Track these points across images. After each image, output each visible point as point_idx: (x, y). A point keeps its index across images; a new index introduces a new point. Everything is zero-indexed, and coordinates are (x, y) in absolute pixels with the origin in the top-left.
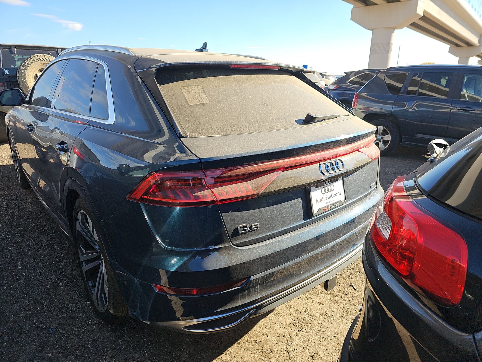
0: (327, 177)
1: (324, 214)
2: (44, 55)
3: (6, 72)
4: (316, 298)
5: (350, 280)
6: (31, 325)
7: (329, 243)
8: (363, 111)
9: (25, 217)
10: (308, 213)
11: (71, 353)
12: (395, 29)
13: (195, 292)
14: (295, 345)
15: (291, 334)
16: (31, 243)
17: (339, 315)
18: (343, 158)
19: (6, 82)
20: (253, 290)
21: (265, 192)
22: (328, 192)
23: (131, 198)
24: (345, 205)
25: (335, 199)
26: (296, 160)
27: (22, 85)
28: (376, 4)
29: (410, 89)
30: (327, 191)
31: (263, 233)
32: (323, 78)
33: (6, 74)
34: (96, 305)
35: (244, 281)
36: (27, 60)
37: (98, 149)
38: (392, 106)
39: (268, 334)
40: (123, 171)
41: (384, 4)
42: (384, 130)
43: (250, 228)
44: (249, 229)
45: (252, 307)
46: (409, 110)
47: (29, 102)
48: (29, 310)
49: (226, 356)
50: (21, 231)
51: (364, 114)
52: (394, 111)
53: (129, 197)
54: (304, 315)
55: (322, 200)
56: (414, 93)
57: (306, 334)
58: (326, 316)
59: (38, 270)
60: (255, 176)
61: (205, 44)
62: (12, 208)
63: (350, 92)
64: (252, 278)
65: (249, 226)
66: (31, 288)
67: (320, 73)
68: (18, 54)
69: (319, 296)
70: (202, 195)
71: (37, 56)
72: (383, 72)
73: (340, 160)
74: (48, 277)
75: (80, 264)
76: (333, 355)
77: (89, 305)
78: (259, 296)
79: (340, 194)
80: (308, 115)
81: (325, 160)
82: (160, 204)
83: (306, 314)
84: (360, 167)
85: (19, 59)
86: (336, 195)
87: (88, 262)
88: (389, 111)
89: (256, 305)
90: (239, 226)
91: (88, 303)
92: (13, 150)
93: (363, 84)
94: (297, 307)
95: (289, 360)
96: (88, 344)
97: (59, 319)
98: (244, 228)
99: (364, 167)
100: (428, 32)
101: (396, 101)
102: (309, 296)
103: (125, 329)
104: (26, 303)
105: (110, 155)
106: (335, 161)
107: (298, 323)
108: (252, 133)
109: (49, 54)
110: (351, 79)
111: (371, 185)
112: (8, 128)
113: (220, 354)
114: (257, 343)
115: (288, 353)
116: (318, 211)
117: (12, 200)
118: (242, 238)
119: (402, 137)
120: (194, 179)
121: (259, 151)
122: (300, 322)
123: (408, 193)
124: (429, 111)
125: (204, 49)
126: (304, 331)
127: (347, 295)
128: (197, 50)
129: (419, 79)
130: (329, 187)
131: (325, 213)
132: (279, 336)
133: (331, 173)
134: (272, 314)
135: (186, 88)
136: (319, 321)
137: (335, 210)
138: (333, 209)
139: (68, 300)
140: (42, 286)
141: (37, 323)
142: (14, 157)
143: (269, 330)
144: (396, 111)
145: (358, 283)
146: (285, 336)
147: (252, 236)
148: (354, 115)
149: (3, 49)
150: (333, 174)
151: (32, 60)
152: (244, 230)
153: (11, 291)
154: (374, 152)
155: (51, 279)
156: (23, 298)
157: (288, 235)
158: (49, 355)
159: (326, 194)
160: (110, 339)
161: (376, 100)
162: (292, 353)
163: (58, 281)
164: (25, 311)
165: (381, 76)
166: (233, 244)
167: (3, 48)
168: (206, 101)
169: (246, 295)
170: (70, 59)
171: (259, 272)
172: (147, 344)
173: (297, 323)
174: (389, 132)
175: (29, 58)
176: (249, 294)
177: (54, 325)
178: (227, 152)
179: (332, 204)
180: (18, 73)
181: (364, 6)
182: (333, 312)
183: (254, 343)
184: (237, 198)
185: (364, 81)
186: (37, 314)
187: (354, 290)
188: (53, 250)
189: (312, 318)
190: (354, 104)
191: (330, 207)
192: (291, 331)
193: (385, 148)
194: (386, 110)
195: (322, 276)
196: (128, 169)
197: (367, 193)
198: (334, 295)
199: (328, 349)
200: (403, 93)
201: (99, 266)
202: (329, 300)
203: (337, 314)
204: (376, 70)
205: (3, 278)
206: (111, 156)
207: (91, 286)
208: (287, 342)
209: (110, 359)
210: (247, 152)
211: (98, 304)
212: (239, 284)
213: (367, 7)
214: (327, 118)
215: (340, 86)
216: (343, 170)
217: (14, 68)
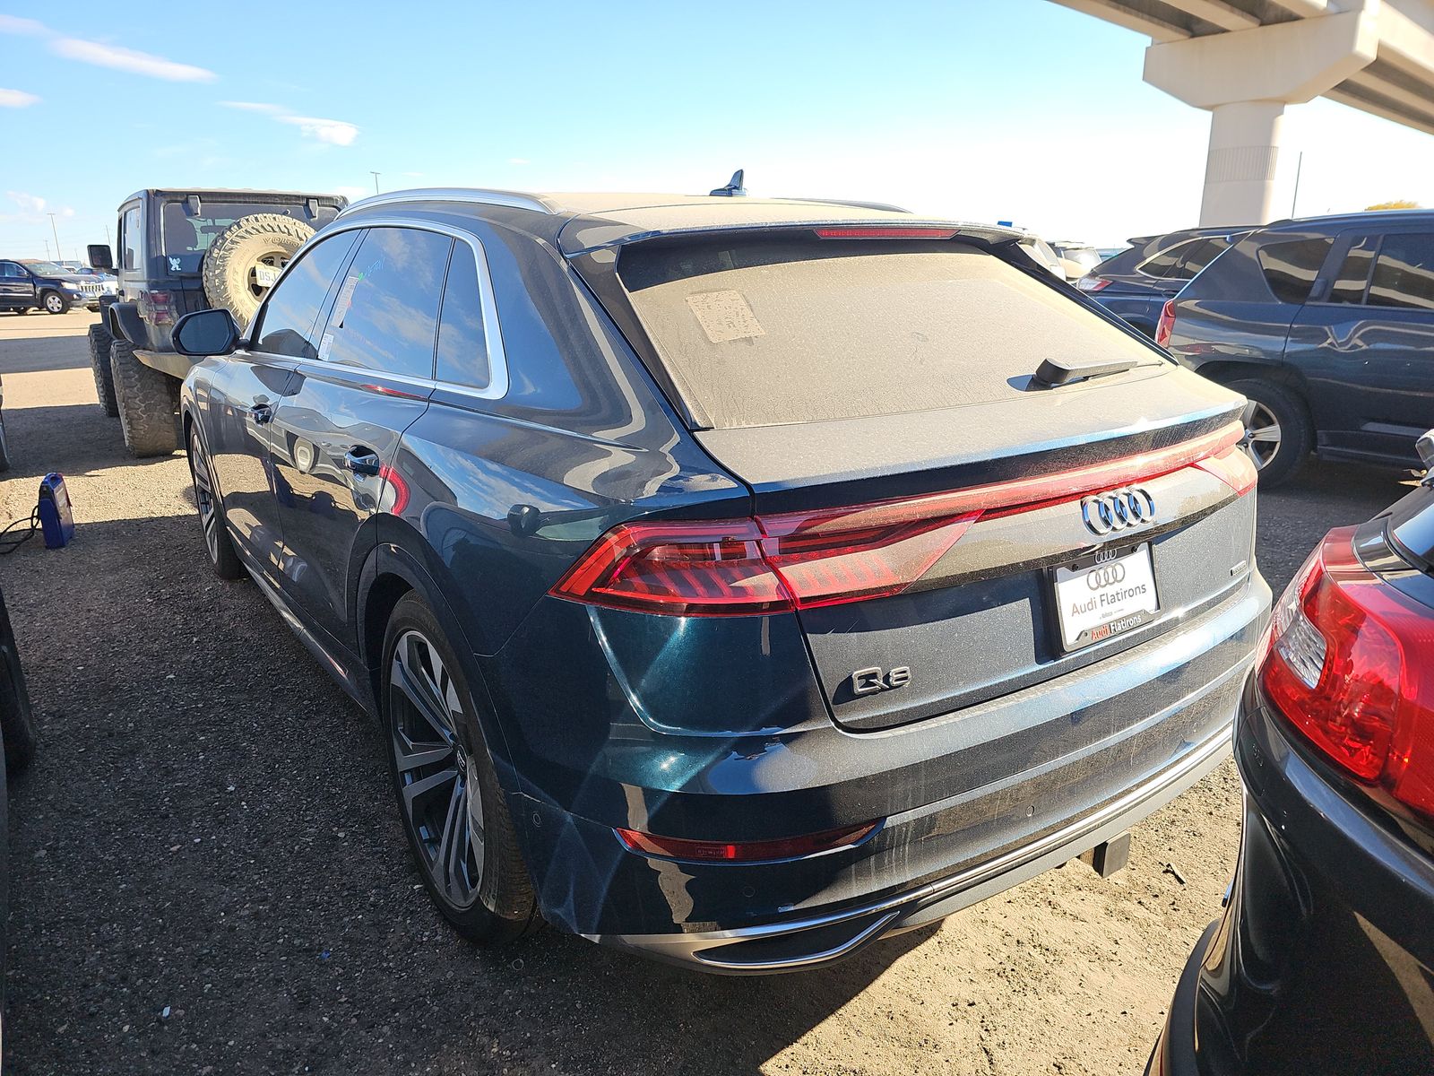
0: (1106, 539)
1: (1097, 647)
2: (274, 215)
3: (175, 264)
4: (1065, 904)
5: (1165, 855)
6: (271, 939)
7: (1108, 733)
8: (1190, 354)
9: (233, 654)
10: (1049, 641)
11: (381, 1016)
12: (1285, 103)
13: (731, 852)
14: (1005, 1031)
15: (993, 999)
16: (255, 725)
17: (1135, 954)
18: (1149, 487)
19: (174, 291)
20: (890, 856)
21: (928, 577)
22: (1108, 583)
23: (562, 593)
24: (1156, 623)
25: (1129, 606)
26: (1015, 491)
27: (215, 299)
28: (1224, 31)
29: (1341, 285)
30: (1103, 583)
31: (922, 694)
32: (1059, 259)
33: (173, 269)
34: (442, 892)
35: (865, 830)
36: (231, 231)
37: (448, 464)
38: (1284, 339)
39: (925, 996)
40: (523, 524)
41: (1248, 29)
42: (1258, 413)
43: (886, 678)
44: (881, 682)
45: (887, 905)
46: (1341, 350)
47: (251, 345)
48: (264, 900)
49: (804, 1048)
50: (230, 690)
51: (1193, 362)
52: (1289, 355)
53: (557, 591)
54: (1028, 948)
55: (1091, 606)
56: (1355, 296)
57: (1037, 1001)
58: (1094, 954)
59: (280, 797)
60: (899, 535)
61: (739, 175)
62: (200, 631)
63: (1146, 298)
64: (890, 822)
65: (881, 676)
66: (266, 842)
67: (1050, 244)
68: (205, 215)
69: (1070, 898)
70: (754, 587)
71: (256, 219)
72: (1254, 238)
73: (1143, 492)
74: (307, 816)
75: (397, 780)
76: (1120, 1065)
77: (420, 892)
78: (908, 876)
79: (1142, 590)
80: (1046, 364)
81: (1097, 491)
82: (641, 609)
83: (1034, 947)
84: (1203, 514)
85: (205, 230)
86: (1131, 593)
87: (419, 773)
88: (1272, 353)
89: (899, 900)
90: (855, 673)
91: (418, 886)
92: (198, 474)
93: (1190, 275)
94: (1004, 924)
95: (988, 1072)
96: (425, 996)
97: (344, 927)
98: (868, 679)
99: (1211, 513)
100: (1394, 109)
101: (1296, 324)
102: (1040, 896)
103: (521, 961)
104: (255, 881)
105: (480, 481)
106: (1128, 495)
107: (1013, 970)
108: (887, 414)
109: (285, 213)
110: (1148, 261)
111: (1233, 569)
112: (188, 417)
113: (789, 1043)
114: (892, 1018)
115: (986, 1052)
116: (1078, 639)
117: (196, 609)
118: (864, 708)
119: (1318, 431)
120: (725, 543)
121: (912, 464)
122: (1016, 968)
123: (1369, 564)
124: (1405, 351)
125: (735, 188)
126: (1030, 994)
127: (1157, 896)
128: (715, 193)
129: (1370, 254)
130: (1110, 570)
131: (1100, 646)
132: (957, 1004)
133: (1118, 527)
134: (933, 941)
135: (699, 297)
136: (1073, 966)
137: (1128, 638)
138: (1121, 633)
139: (364, 876)
140: (293, 839)
141: (286, 936)
142: (202, 493)
143: (928, 986)
144: (1296, 352)
145: (1192, 866)
146: (973, 1004)
147: (890, 701)
148: (1176, 364)
149: (168, 202)
150: (1123, 531)
151: (241, 232)
152: (868, 684)
153: (212, 848)
154: (1243, 469)
155: (313, 821)
156: (246, 867)
157: (991, 707)
158: (325, 1019)
159: (1101, 591)
160: (482, 985)
161: (1234, 322)
162: (998, 1054)
163: (334, 827)
164: (253, 902)
165: (1248, 249)
166: (839, 725)
167: (169, 199)
168: (756, 330)
169: (873, 869)
170: (371, 227)
171: (910, 807)
172: (583, 1006)
173: (1008, 969)
174: (1274, 419)
175: (236, 227)
176: (880, 868)
177: (330, 943)
178: (822, 467)
179: (1118, 621)
180: (205, 266)
181: (1186, 37)
182: (1117, 943)
183: (884, 1020)
184: (852, 594)
185: (1190, 266)
186: (286, 912)
187: (1178, 884)
188: (314, 745)
189: (1052, 958)
190: (1163, 335)
191: (1112, 628)
192: (991, 991)
193: (1264, 466)
194: (1263, 351)
195: (1089, 831)
196: (537, 519)
197: (1224, 590)
198: (1117, 896)
199: (1105, 1047)
200: (1316, 299)
201: (450, 785)
202: (1103, 911)
203: (1128, 952)
204: (1230, 230)
205: (190, 815)
206: (484, 484)
207: (426, 841)
208: (983, 1021)
209: (484, 1039)
210: (878, 466)
211: (448, 890)
212: (854, 836)
213: (1196, 39)
214: (1099, 372)
215: (1114, 281)
216: (1151, 522)
217: (194, 254)
